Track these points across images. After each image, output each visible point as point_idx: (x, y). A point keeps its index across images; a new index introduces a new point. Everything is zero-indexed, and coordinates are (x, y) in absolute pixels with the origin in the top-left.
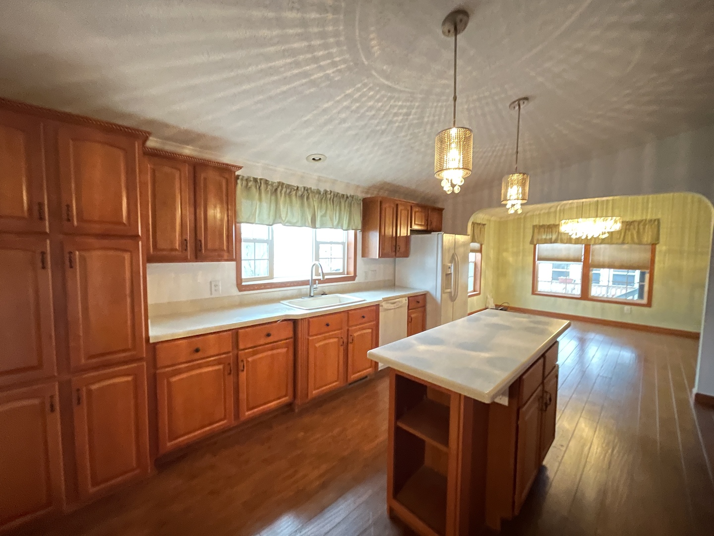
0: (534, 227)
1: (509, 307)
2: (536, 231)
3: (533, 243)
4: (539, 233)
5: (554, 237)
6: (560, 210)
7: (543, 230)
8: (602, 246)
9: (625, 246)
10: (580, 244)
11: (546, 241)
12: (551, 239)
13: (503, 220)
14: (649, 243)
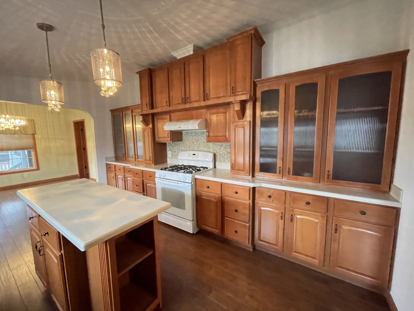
9: (16, 135)
14: (31, 133)
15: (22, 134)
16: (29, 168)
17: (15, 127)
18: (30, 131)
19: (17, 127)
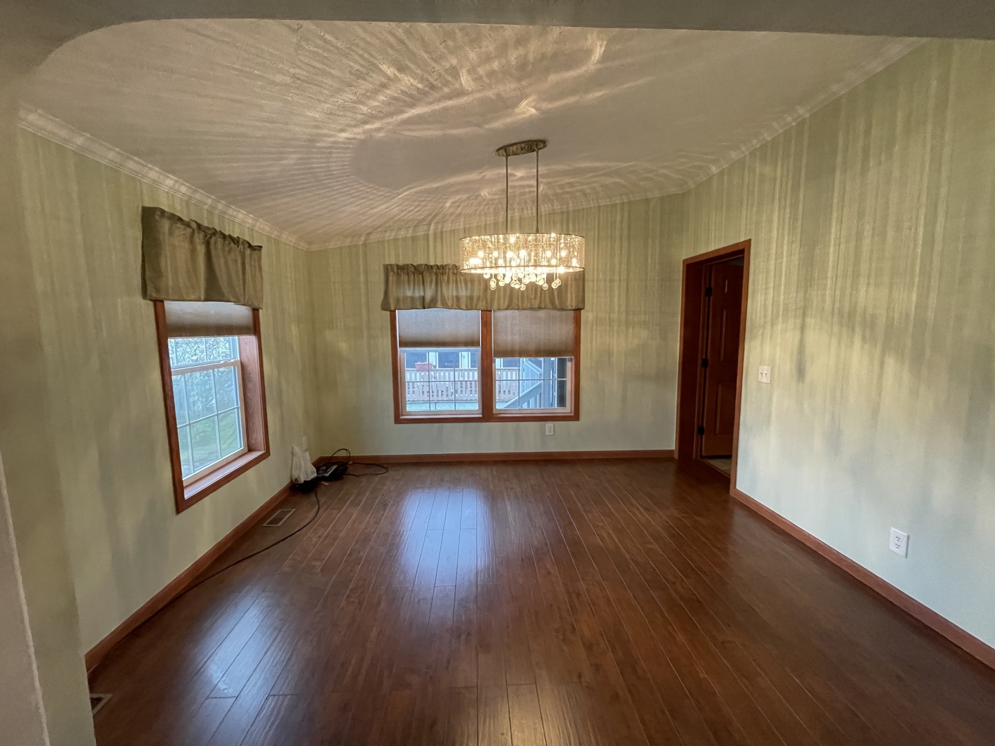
0: (388, 269)
1: (349, 458)
2: (392, 278)
3: (389, 308)
4: (398, 282)
5: (429, 294)
6: (435, 234)
7: (406, 277)
8: (509, 312)
9: (542, 313)
10: (475, 309)
11: (413, 304)
12: (424, 298)
13: (315, 248)
14: (574, 308)
15: (555, 308)
16: (557, 409)
17: (550, 279)
18: (571, 302)
19: (556, 279)
